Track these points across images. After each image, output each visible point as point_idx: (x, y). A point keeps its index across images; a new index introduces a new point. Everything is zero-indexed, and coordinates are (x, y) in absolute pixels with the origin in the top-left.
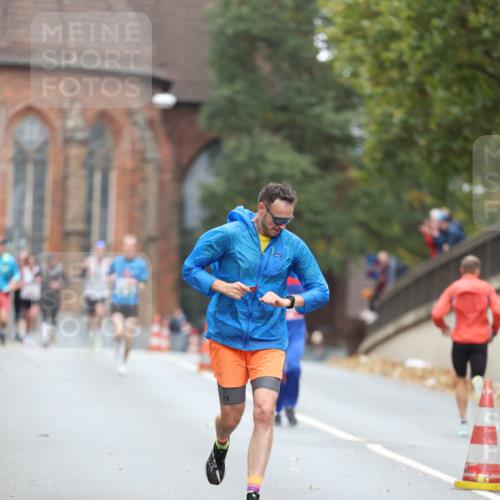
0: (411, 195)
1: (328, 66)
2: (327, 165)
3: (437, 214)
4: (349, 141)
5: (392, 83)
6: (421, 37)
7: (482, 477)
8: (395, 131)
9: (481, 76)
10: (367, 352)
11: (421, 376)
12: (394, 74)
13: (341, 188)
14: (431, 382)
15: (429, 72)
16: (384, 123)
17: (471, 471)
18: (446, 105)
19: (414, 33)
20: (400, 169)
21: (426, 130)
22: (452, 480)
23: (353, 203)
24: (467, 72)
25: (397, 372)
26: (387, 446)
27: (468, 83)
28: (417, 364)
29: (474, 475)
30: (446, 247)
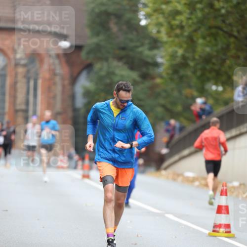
0: (187, 91)
1: (145, 27)
2: (145, 76)
3: (199, 101)
4: (156, 65)
5: (177, 36)
6: (191, 13)
7: (222, 230)
8: (178, 60)
9: (221, 32)
11: (192, 181)
12: (178, 31)
13: (152, 88)
14: (197, 183)
15: (195, 31)
16: (173, 56)
17: (216, 227)
18: (203, 47)
19: (188, 11)
20: (181, 78)
21: (194, 59)
22: (207, 232)
23: (158, 95)
24: (213, 31)
25: (180, 179)
26: (175, 215)
27: (215, 36)
28: (190, 174)
29: (218, 229)
30: (204, 117)
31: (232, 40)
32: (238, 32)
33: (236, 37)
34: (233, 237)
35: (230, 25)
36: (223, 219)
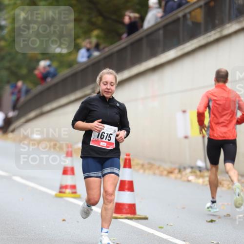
17: (63, 188)
29: (64, 190)
30: (49, 80)
34: (79, 198)
36: (69, 180)
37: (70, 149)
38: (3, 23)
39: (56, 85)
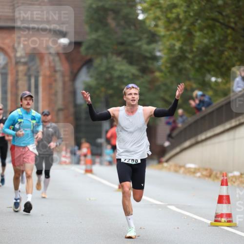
1: (143, 22)
2: (144, 71)
4: (155, 58)
5: (175, 30)
6: (188, 6)
7: (223, 220)
8: (176, 53)
9: (217, 24)
10: (167, 161)
11: (194, 172)
12: (176, 25)
13: (152, 81)
14: (198, 174)
15: (193, 24)
16: (171, 49)
17: (218, 217)
18: (201, 40)
19: (185, 4)
20: (180, 71)
21: (192, 51)
22: (209, 222)
23: (158, 89)
24: (211, 22)
25: (182, 170)
26: (178, 207)
27: (212, 28)
28: (191, 166)
29: (219, 219)
30: (203, 109)
31: (229, 31)
32: (235, 23)
33: (233, 29)
34: (235, 227)
35: (227, 16)
36: (224, 209)
37: (225, 178)
38: (158, 54)
39: (212, 113)
